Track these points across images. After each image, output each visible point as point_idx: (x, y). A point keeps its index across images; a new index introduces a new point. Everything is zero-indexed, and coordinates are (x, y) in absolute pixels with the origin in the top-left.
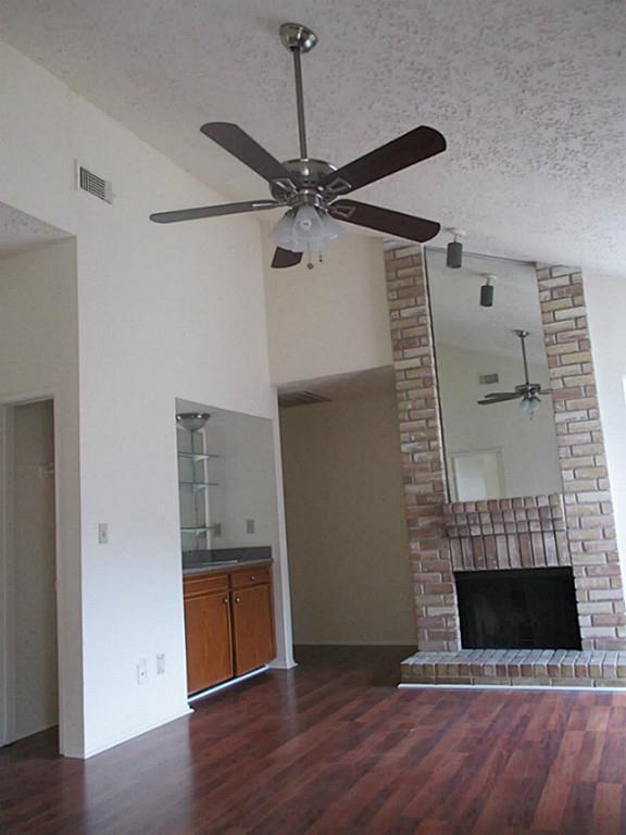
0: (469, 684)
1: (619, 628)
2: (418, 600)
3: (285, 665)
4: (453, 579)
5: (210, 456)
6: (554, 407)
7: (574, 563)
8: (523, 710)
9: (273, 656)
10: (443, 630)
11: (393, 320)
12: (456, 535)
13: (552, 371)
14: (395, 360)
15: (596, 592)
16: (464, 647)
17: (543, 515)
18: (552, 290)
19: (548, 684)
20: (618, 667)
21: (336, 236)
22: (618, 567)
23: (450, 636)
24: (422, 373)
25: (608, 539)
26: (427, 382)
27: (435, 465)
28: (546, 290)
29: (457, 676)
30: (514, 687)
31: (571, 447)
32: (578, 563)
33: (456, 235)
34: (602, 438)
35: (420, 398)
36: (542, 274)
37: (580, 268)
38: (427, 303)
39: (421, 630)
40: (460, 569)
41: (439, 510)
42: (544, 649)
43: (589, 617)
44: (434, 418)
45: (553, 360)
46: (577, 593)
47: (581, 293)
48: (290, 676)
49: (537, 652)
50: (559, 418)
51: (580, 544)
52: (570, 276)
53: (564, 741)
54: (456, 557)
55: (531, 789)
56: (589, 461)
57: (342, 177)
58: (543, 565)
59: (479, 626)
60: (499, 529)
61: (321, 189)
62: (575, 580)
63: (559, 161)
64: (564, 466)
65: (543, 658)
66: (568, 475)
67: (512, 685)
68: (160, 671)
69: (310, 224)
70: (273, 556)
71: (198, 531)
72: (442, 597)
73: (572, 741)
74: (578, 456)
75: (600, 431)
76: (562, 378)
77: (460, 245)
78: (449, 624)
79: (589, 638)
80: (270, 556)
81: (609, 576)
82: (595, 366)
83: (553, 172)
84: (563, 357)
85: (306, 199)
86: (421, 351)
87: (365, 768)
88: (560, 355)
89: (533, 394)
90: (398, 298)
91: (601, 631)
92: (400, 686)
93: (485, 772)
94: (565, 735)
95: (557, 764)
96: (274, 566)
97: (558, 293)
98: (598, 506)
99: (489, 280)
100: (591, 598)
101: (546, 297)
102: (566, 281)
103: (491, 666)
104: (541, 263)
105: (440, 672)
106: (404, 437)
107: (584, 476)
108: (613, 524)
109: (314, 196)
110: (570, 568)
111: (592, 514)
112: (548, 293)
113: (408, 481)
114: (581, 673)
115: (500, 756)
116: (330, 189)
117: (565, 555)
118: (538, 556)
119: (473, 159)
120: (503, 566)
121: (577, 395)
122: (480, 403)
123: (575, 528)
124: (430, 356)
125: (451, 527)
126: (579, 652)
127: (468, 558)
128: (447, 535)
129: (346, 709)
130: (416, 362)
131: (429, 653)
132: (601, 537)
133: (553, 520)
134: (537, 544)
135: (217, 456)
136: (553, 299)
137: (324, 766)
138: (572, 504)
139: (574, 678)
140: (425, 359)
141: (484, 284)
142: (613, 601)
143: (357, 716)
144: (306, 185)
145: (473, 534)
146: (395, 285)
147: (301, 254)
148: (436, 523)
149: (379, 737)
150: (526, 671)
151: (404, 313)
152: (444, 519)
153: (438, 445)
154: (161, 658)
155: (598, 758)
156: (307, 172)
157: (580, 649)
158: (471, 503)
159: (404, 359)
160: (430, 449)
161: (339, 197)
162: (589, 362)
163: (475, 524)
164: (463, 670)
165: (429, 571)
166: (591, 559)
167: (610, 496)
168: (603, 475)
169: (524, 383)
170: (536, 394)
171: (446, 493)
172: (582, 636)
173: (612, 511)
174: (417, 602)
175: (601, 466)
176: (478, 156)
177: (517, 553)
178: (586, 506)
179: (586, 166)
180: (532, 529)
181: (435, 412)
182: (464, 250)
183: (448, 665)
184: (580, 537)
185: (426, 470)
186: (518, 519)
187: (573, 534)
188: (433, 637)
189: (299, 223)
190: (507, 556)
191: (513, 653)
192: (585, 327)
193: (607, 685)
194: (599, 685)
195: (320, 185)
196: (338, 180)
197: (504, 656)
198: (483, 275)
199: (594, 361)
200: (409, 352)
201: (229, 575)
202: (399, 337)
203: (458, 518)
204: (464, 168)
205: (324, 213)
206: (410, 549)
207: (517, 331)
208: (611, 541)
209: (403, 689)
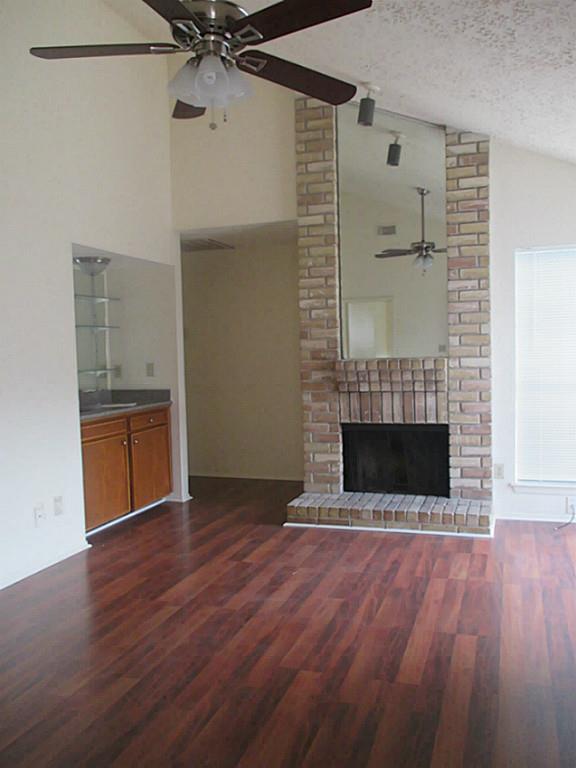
0: (348, 525)
1: (484, 480)
2: (307, 447)
3: (181, 498)
4: (340, 430)
5: (110, 299)
6: (449, 275)
7: (451, 421)
8: (394, 554)
9: (170, 490)
10: (327, 475)
11: (299, 174)
12: (346, 390)
13: (450, 239)
14: (300, 215)
15: (468, 448)
16: (345, 490)
17: (428, 377)
18: (459, 156)
19: (417, 529)
20: (481, 517)
21: (243, 94)
22: (490, 427)
23: (333, 481)
24: (325, 231)
25: (484, 401)
26: (329, 240)
27: (331, 323)
28: (452, 156)
29: (338, 518)
30: (388, 530)
31: (460, 314)
32: (454, 421)
33: (370, 90)
34: (490, 308)
35: (321, 256)
36: (451, 139)
37: (488, 136)
38: (335, 159)
39: (307, 474)
40: (347, 421)
41: (332, 366)
42: (417, 494)
43: (459, 470)
44: (333, 277)
45: (452, 229)
46: (451, 448)
47: (485, 163)
48: (185, 509)
49: (410, 497)
50: (452, 285)
51: (458, 404)
52: (478, 143)
53: (428, 589)
54: (345, 410)
55: (397, 640)
56: (475, 328)
57: (252, 25)
58: (423, 422)
59: (360, 471)
60: (386, 387)
61: (228, 36)
62: (451, 437)
63: (486, 26)
64: (452, 332)
65: (415, 504)
66: (454, 341)
67: (386, 527)
68: (58, 512)
69: (214, 77)
70: (172, 399)
71: (99, 373)
72: (329, 445)
73: (437, 589)
74: (465, 323)
75: (488, 301)
76: (459, 247)
77: (373, 101)
78: (334, 470)
79: (456, 487)
80: (169, 399)
81: (482, 435)
82: (491, 237)
83: (478, 36)
84: (462, 226)
85: (212, 47)
86: (325, 208)
87: (249, 613)
88: (459, 224)
89: (427, 251)
90: (306, 152)
91: (467, 482)
92: (286, 525)
93: (358, 620)
94: (430, 583)
95: (421, 614)
96: (172, 409)
97: (464, 160)
98: (478, 370)
99: (397, 138)
100: (463, 453)
101: (453, 163)
102: (472, 149)
103: (369, 511)
104: (450, 127)
105: (322, 514)
106: (303, 293)
107: (469, 342)
108: (489, 388)
109: (220, 43)
110: (447, 426)
111: (472, 378)
112: (455, 159)
113: (303, 336)
114: (447, 520)
115: (372, 602)
116: (239, 37)
117: (443, 414)
118: (420, 412)
119: (396, 12)
120: (387, 421)
121: (471, 265)
122: (377, 256)
123: (455, 390)
124: (333, 214)
125: (343, 382)
126: (447, 499)
127: (354, 410)
128: (337, 389)
129: (235, 549)
130: (320, 219)
131: (314, 495)
132: (478, 400)
133: (436, 382)
134: (420, 403)
135: (118, 299)
136: (459, 166)
137: (212, 610)
138: (455, 368)
139: (441, 525)
140: (328, 217)
141: (393, 142)
142: (482, 457)
143: (245, 556)
144: (212, 30)
145: (361, 390)
146: (304, 136)
147: (204, 109)
148: (329, 378)
149: (263, 580)
150: (399, 516)
151: (312, 167)
152: (335, 374)
153: (335, 304)
154: (58, 500)
155: (458, 608)
156: (213, 15)
157: (448, 496)
158: (362, 360)
159: (308, 215)
160: (327, 307)
161: (248, 48)
162: (486, 233)
163: (364, 381)
164: (343, 513)
165: (318, 422)
166: (467, 419)
167: (490, 362)
168: (486, 342)
169: (420, 241)
170: (430, 252)
171: (339, 350)
172: (452, 485)
173: (490, 376)
174: (306, 449)
175: (486, 334)
176: (402, 9)
177: (401, 409)
178: (468, 371)
179: (512, 34)
180: (416, 389)
181: (334, 270)
182: (376, 106)
183: (330, 509)
184: (458, 399)
185: (322, 327)
186: (405, 379)
187: (453, 395)
188: (318, 480)
189: (203, 74)
190: (391, 412)
191: (389, 497)
192: (486, 198)
193: (469, 532)
194: (462, 532)
195: (228, 30)
196: (248, 28)
197: (381, 500)
198: (392, 132)
199: (491, 232)
200: (313, 209)
201: (128, 418)
202: (305, 192)
203: (349, 375)
204: (386, 20)
205: (231, 65)
206: (302, 401)
207: (418, 189)
208: (487, 404)
209: (288, 527)
